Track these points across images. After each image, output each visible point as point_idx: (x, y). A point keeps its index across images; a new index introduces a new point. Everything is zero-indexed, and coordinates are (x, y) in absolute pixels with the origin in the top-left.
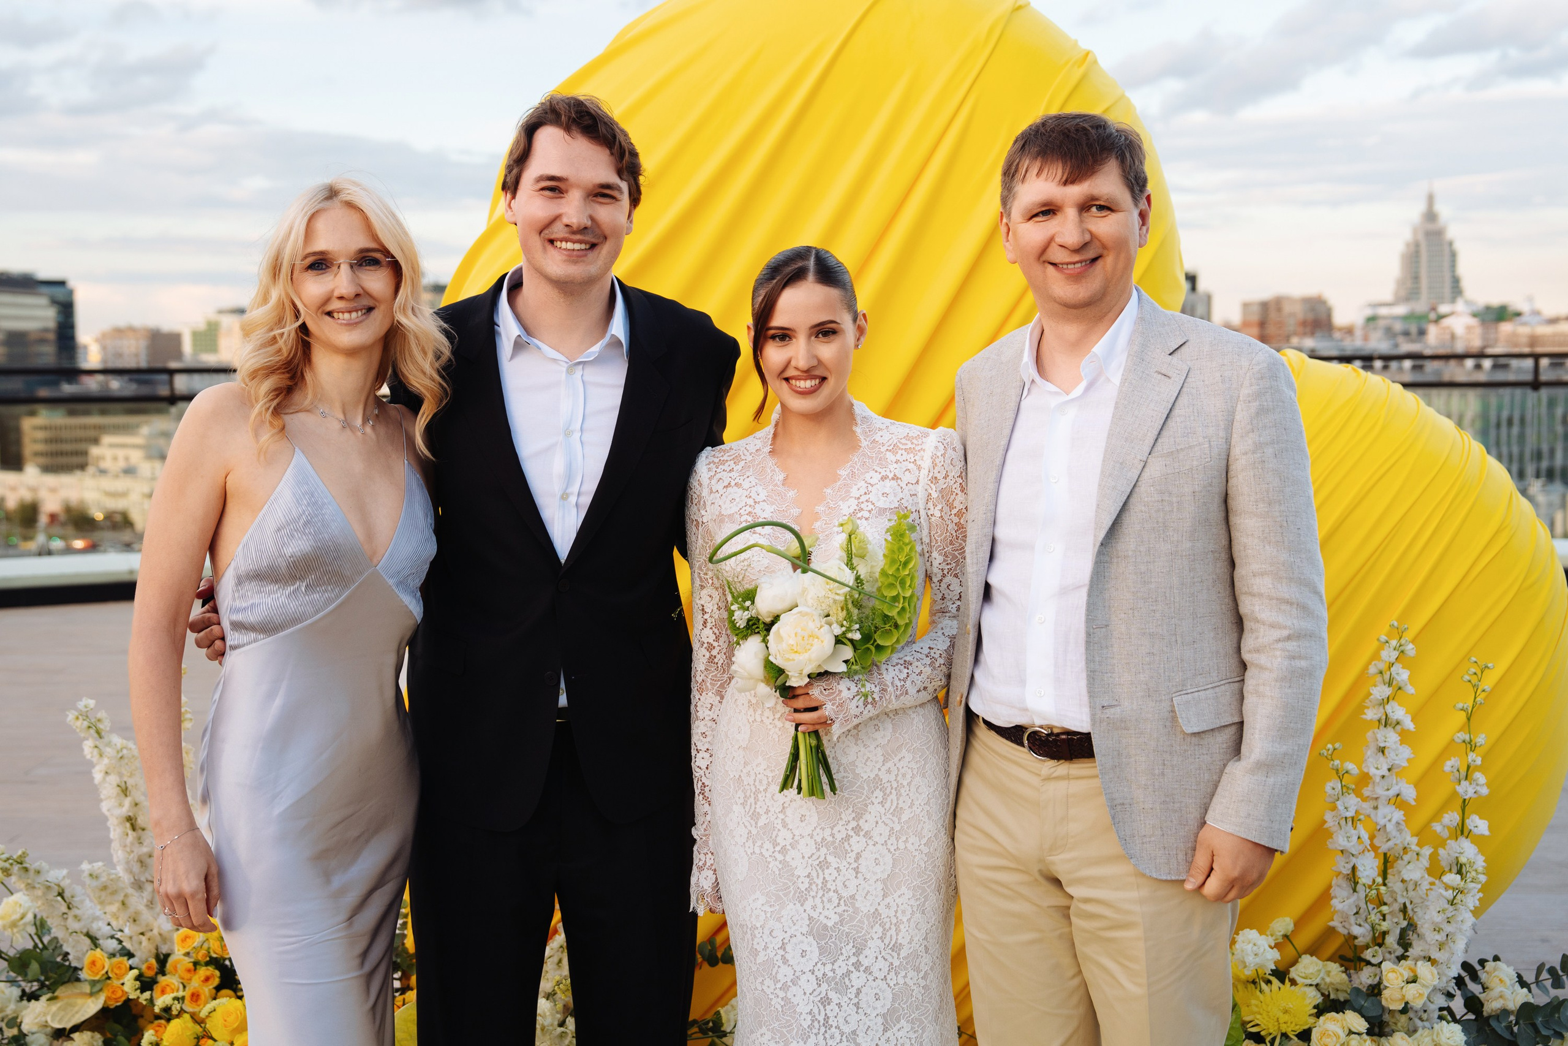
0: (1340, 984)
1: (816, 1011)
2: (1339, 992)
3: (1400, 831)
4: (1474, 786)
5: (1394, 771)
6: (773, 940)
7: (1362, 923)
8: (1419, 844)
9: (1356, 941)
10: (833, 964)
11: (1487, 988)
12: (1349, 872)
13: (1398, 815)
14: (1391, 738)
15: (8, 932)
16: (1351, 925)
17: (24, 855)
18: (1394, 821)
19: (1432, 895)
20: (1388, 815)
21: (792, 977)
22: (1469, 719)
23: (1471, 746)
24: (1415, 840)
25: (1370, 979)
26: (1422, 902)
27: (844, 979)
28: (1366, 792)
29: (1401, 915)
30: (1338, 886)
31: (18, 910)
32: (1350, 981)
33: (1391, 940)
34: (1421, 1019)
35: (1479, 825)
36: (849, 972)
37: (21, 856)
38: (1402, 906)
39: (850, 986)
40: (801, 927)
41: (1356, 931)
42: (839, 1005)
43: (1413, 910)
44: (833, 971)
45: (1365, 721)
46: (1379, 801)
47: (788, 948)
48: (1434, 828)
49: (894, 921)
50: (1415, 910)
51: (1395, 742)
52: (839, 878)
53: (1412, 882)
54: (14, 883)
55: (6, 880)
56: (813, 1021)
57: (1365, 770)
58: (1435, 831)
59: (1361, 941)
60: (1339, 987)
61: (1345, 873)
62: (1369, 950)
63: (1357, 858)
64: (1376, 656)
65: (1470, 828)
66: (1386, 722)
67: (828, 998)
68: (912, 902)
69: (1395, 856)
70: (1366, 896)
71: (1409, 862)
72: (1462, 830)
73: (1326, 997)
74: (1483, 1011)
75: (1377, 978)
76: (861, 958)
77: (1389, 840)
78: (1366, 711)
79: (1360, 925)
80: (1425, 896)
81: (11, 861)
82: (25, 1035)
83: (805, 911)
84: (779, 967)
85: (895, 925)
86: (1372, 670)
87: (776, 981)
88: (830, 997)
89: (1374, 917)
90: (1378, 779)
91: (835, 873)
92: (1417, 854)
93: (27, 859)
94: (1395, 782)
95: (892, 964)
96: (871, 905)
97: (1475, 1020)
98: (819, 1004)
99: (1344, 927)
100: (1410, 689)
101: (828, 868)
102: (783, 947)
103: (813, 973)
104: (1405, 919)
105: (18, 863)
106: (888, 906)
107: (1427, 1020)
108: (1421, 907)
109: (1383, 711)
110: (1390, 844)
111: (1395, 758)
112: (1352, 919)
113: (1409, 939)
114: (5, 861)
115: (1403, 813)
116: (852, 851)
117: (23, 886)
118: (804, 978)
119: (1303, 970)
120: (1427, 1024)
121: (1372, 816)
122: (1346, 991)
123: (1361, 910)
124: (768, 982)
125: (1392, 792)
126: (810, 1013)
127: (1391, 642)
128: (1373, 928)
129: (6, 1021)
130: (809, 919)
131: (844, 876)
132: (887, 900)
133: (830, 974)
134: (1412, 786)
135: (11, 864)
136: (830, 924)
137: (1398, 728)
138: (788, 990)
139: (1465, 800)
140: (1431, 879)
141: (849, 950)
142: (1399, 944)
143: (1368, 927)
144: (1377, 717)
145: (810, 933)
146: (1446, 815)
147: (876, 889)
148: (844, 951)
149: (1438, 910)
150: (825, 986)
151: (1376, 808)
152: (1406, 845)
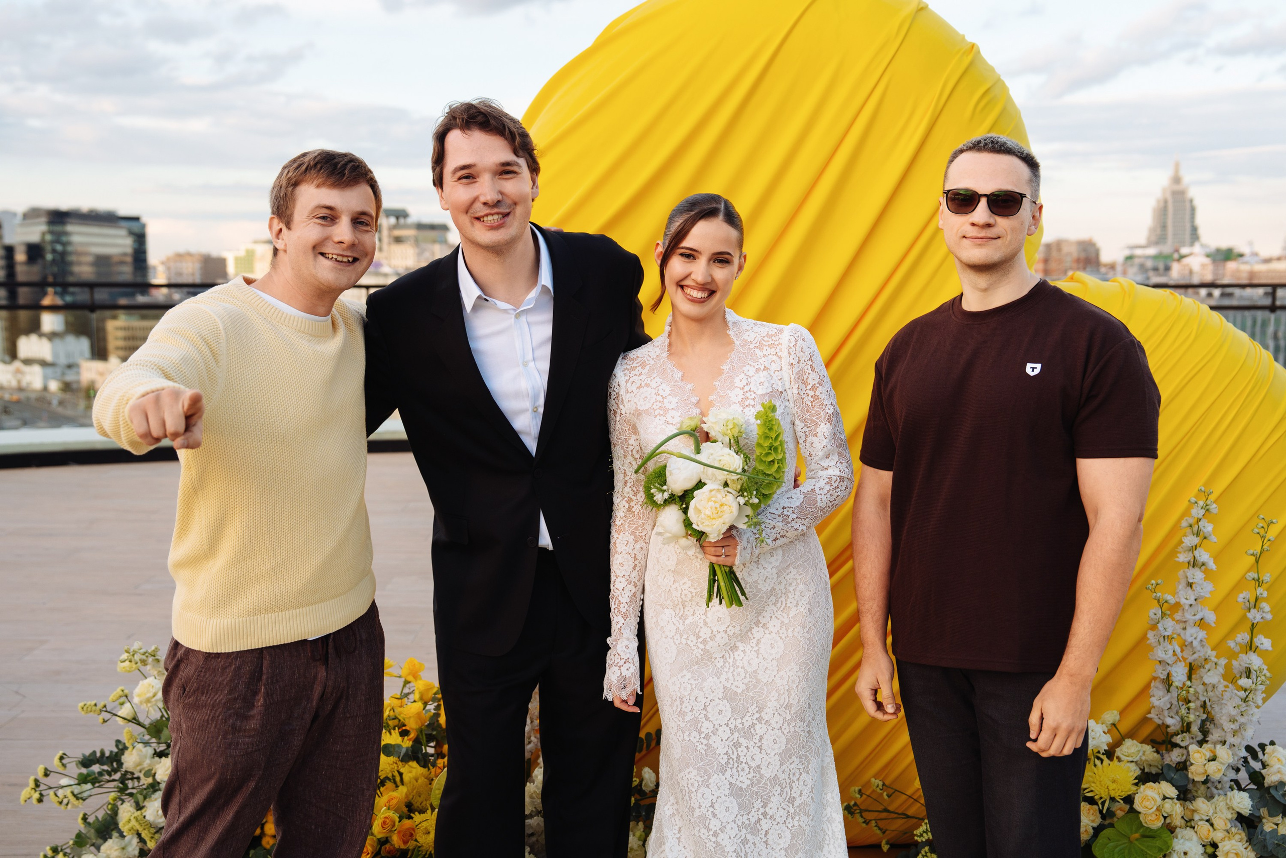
0: (1153, 761)
1: (730, 752)
2: (1151, 767)
3: (1203, 646)
4: (1261, 613)
5: (1198, 600)
6: (697, 704)
7: (1174, 716)
8: (1217, 657)
9: (1169, 729)
10: (742, 719)
11: (1268, 765)
12: (1165, 677)
13: (1202, 634)
14: (1197, 575)
15: (144, 706)
16: (1165, 717)
17: (156, 650)
18: (1199, 639)
19: (1227, 695)
20: (1193, 634)
21: (713, 729)
22: (1257, 562)
23: (1258, 582)
24: (1214, 653)
25: (1179, 758)
26: (1219, 700)
27: (750, 729)
28: (1178, 616)
29: (1202, 710)
30: (1156, 687)
31: (151, 690)
32: (1163, 759)
33: (1195, 729)
34: (1216, 788)
35: (1264, 642)
36: (754, 725)
37: (154, 650)
38: (1203, 703)
39: (755, 734)
40: (718, 694)
41: (1169, 721)
42: (747, 748)
43: (1211, 706)
44: (742, 724)
45: (1178, 562)
46: (1188, 623)
47: (709, 709)
48: (1229, 645)
49: (787, 688)
50: (1213, 706)
51: (1201, 579)
52: (745, 658)
53: (1210, 685)
54: (149, 670)
55: (142, 668)
56: (729, 759)
57: (1178, 600)
58: (1230, 646)
59: (1173, 730)
60: (1152, 763)
61: (1162, 678)
62: (1179, 736)
63: (1171, 667)
64: (1187, 512)
65: (1257, 645)
66: (1194, 564)
67: (739, 743)
68: (799, 674)
69: (1198, 665)
70: (1178, 695)
71: (1209, 670)
72: (1251, 647)
73: (1143, 770)
74: (1264, 783)
75: (1184, 757)
76: (763, 714)
77: (1195, 653)
78: (1178, 555)
79: (1172, 717)
80: (1220, 696)
81: (147, 654)
82: (159, 783)
83: (720, 682)
84: (702, 722)
85: (788, 691)
86: (1184, 524)
87: (700, 733)
88: (740, 742)
89: (1183, 711)
90: (1187, 607)
91: (742, 655)
92: (1215, 664)
93: (159, 653)
94: (1200, 609)
95: (785, 718)
96: (769, 677)
97: (1257, 789)
98: (733, 747)
99: (1159, 718)
100: (1214, 538)
101: (737, 650)
102: (705, 708)
103: (727, 726)
104: (1204, 713)
105: (152, 656)
106: (782, 678)
107: (1221, 789)
108: (1217, 704)
109: (1192, 555)
110: (1195, 656)
111: (1201, 591)
112: (1166, 713)
113: (1207, 728)
114: (143, 654)
115: (1206, 632)
116: (754, 638)
117: (155, 673)
118: (721, 729)
119: (1126, 751)
120: (1221, 792)
121: (1181, 635)
122: (1157, 767)
123: (1173, 706)
124: (695, 734)
125: (1198, 617)
126: (726, 754)
127: (1198, 502)
128: (1182, 719)
129: (143, 772)
130: (724, 688)
131: (749, 656)
132: (781, 673)
133: (740, 726)
134: (1213, 612)
135: (147, 657)
136: (739, 691)
137: (1203, 567)
138: (710, 738)
139: (1253, 623)
140: (1225, 683)
141: (753, 709)
142: (1200, 732)
143: (1178, 719)
144: (1187, 560)
145: (725, 698)
146: (1239, 635)
147: (772, 666)
148: (750, 710)
149: (1234, 705)
150: (736, 735)
151: (1185, 629)
152: (1207, 657)
